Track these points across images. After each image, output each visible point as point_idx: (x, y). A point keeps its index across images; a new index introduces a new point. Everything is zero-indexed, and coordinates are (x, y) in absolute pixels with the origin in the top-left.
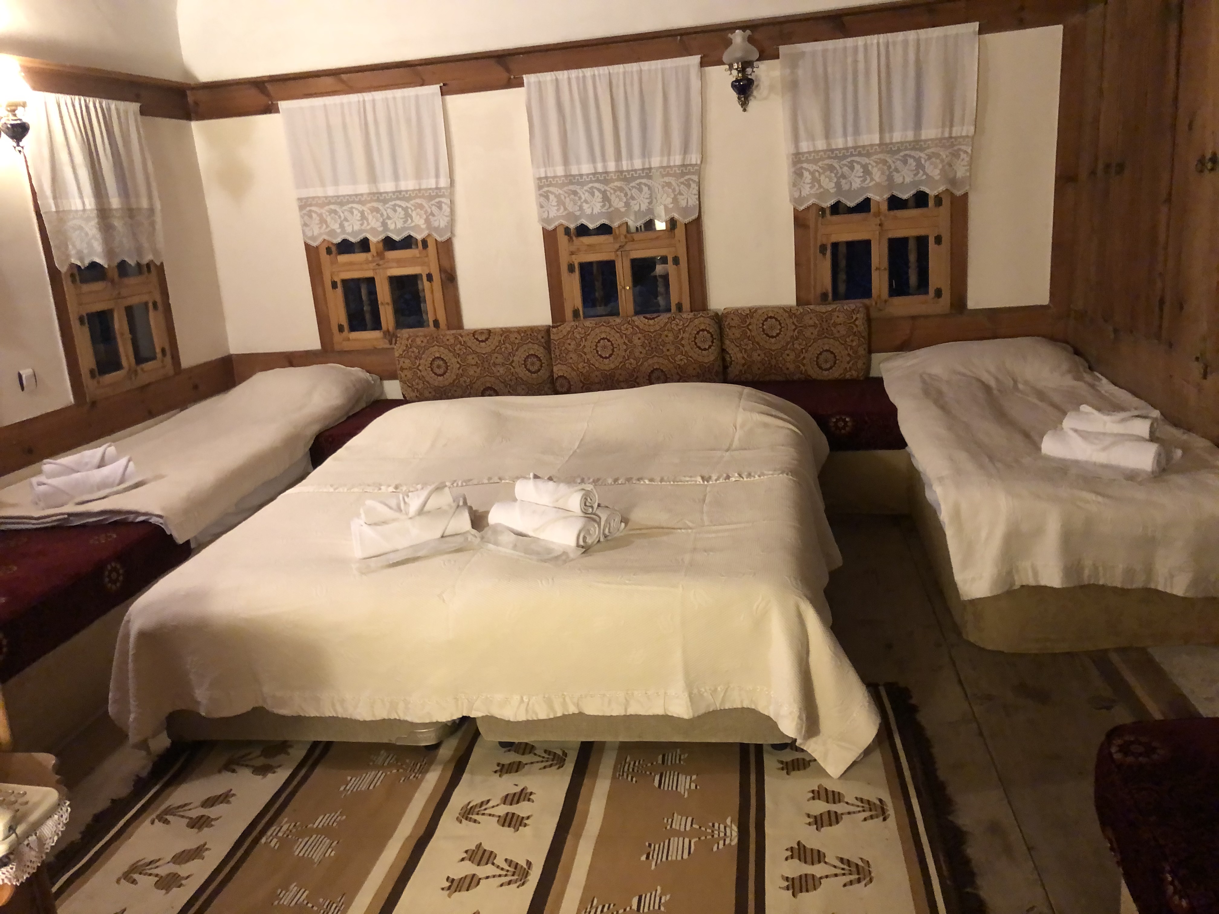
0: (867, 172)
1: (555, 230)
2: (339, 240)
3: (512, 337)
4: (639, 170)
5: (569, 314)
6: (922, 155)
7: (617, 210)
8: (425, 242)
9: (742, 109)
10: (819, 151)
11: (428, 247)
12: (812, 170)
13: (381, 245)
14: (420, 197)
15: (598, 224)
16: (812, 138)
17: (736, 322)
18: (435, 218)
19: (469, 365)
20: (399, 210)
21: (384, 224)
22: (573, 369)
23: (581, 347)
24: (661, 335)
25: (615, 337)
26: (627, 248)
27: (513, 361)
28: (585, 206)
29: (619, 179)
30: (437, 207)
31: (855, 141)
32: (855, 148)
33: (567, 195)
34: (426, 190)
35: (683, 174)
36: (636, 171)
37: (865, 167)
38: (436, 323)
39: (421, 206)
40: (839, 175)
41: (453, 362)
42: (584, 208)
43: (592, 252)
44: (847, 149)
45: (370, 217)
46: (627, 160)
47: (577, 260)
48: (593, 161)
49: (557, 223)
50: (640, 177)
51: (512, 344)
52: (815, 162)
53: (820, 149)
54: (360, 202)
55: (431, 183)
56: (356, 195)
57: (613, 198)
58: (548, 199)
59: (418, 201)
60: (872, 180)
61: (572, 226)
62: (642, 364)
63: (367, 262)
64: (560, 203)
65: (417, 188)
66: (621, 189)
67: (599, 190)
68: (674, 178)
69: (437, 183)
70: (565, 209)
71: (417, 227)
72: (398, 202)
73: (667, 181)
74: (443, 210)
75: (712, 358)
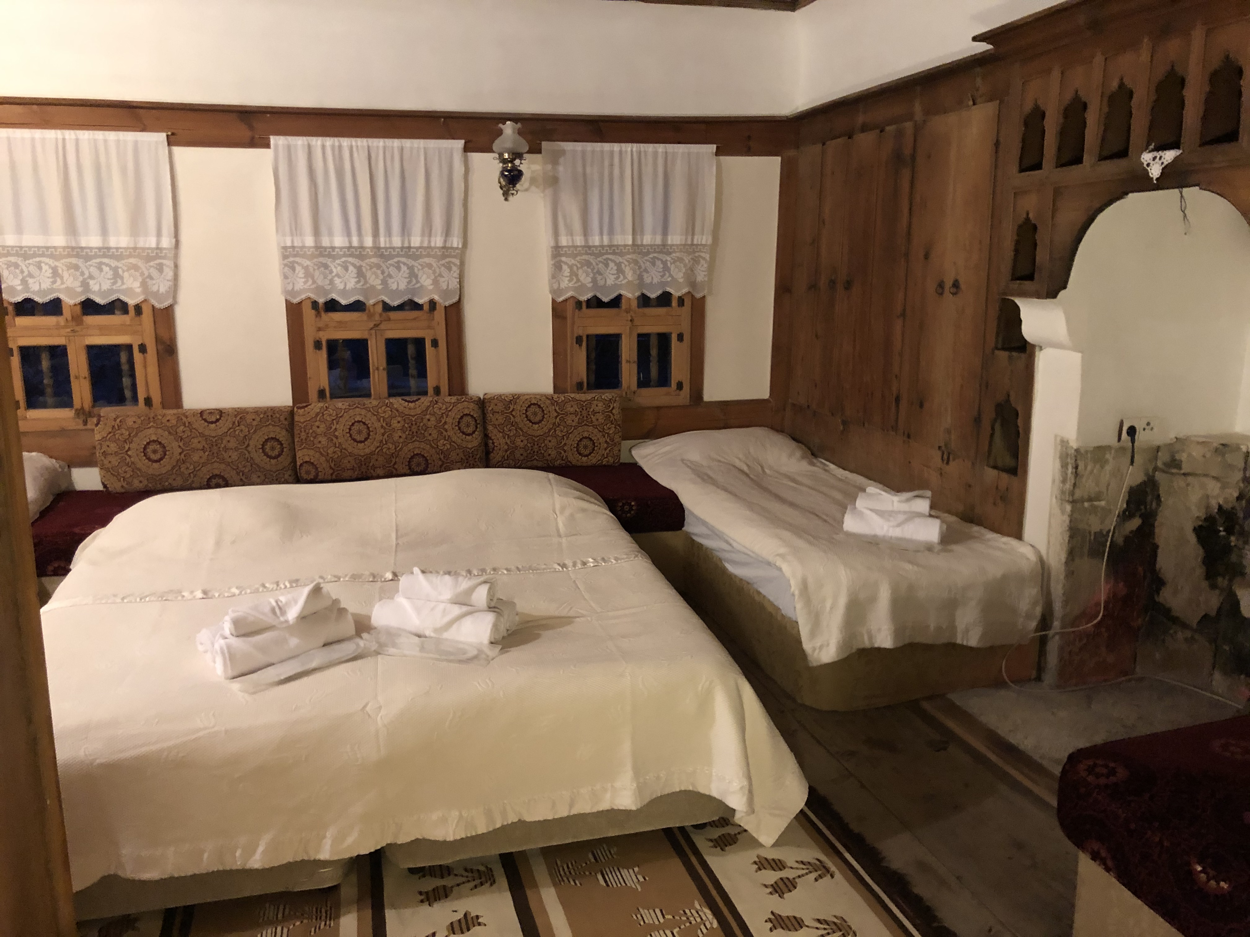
0: (620, 271)
1: (300, 303)
2: (19, 299)
3: (249, 418)
4: (398, 248)
5: (313, 394)
6: (669, 259)
7: (373, 287)
8: (138, 309)
9: (503, 198)
10: (577, 246)
11: (142, 314)
12: (570, 264)
13: (78, 309)
14: (135, 257)
15: (352, 300)
16: (571, 233)
17: (500, 407)
18: (154, 282)
19: (194, 450)
20: (106, 269)
21: (85, 285)
22: (321, 454)
23: (332, 430)
24: (422, 419)
25: (371, 421)
26: (382, 326)
27: (248, 445)
28: (337, 281)
29: (375, 256)
30: (157, 269)
31: (611, 240)
32: (610, 246)
33: (316, 268)
34: (143, 249)
35: (444, 257)
36: (394, 248)
37: (619, 265)
38: (148, 402)
39: (136, 268)
40: (595, 271)
41: (174, 447)
42: (336, 282)
43: (342, 329)
44: (602, 246)
45: (66, 275)
46: (385, 236)
47: (324, 337)
48: (349, 234)
49: (303, 297)
50: (398, 255)
51: (248, 426)
52: (574, 256)
53: (579, 244)
54: (52, 256)
55: (152, 242)
56: (47, 248)
57: (368, 274)
58: (294, 269)
59: (132, 260)
60: (625, 278)
61: (321, 301)
62: (401, 449)
63: (58, 327)
64: (308, 275)
65: (132, 245)
66: (378, 266)
67: (354, 265)
68: (434, 260)
69: (158, 242)
70: (314, 282)
71: (129, 292)
72: (106, 260)
73: (427, 262)
74: (164, 273)
75: (475, 443)
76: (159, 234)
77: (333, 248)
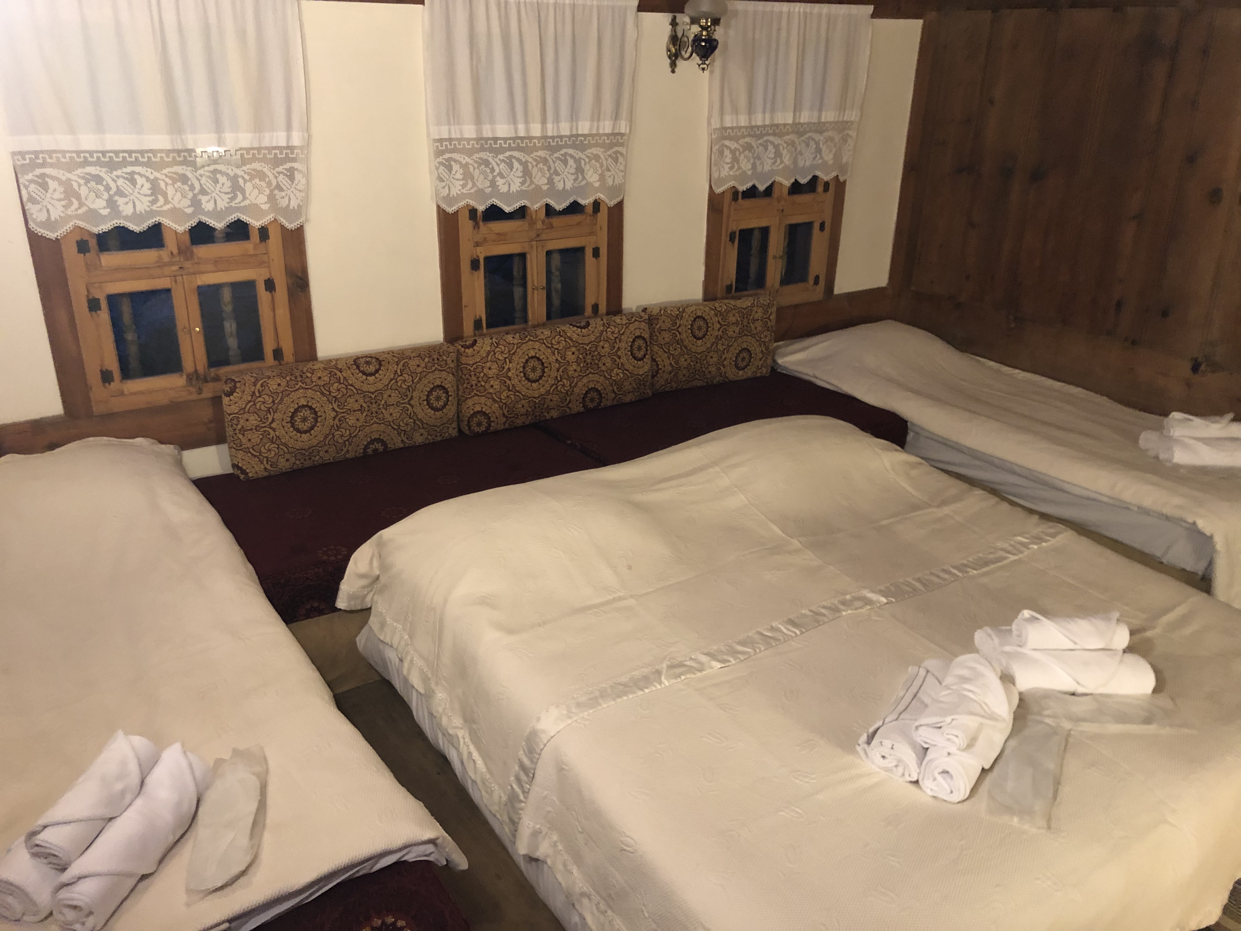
1: (456, 213)
5: (468, 326)
6: (822, 138)
7: (538, 187)
8: (264, 232)
11: (269, 238)
12: (733, 148)
13: (187, 238)
14: (260, 160)
16: (735, 111)
18: (283, 194)
20: (222, 179)
21: (196, 203)
23: (505, 370)
25: (545, 354)
26: (544, 237)
28: (500, 182)
30: (286, 175)
31: (772, 118)
32: (771, 126)
33: (476, 165)
34: (270, 149)
35: (612, 145)
36: (561, 137)
38: (278, 354)
39: (261, 176)
41: (327, 411)
42: (497, 183)
43: (502, 242)
44: (764, 126)
47: (482, 253)
49: (461, 204)
50: (566, 146)
55: (279, 139)
56: (142, 152)
58: (450, 168)
59: (256, 166)
60: (782, 162)
63: (161, 265)
64: (468, 176)
65: (256, 145)
66: (545, 161)
68: (602, 150)
69: (289, 138)
71: (254, 208)
72: (220, 167)
73: (595, 153)
74: (296, 182)
75: (646, 368)
76: (289, 128)
77: (495, 139)
